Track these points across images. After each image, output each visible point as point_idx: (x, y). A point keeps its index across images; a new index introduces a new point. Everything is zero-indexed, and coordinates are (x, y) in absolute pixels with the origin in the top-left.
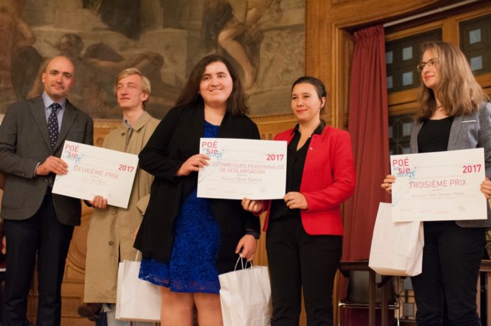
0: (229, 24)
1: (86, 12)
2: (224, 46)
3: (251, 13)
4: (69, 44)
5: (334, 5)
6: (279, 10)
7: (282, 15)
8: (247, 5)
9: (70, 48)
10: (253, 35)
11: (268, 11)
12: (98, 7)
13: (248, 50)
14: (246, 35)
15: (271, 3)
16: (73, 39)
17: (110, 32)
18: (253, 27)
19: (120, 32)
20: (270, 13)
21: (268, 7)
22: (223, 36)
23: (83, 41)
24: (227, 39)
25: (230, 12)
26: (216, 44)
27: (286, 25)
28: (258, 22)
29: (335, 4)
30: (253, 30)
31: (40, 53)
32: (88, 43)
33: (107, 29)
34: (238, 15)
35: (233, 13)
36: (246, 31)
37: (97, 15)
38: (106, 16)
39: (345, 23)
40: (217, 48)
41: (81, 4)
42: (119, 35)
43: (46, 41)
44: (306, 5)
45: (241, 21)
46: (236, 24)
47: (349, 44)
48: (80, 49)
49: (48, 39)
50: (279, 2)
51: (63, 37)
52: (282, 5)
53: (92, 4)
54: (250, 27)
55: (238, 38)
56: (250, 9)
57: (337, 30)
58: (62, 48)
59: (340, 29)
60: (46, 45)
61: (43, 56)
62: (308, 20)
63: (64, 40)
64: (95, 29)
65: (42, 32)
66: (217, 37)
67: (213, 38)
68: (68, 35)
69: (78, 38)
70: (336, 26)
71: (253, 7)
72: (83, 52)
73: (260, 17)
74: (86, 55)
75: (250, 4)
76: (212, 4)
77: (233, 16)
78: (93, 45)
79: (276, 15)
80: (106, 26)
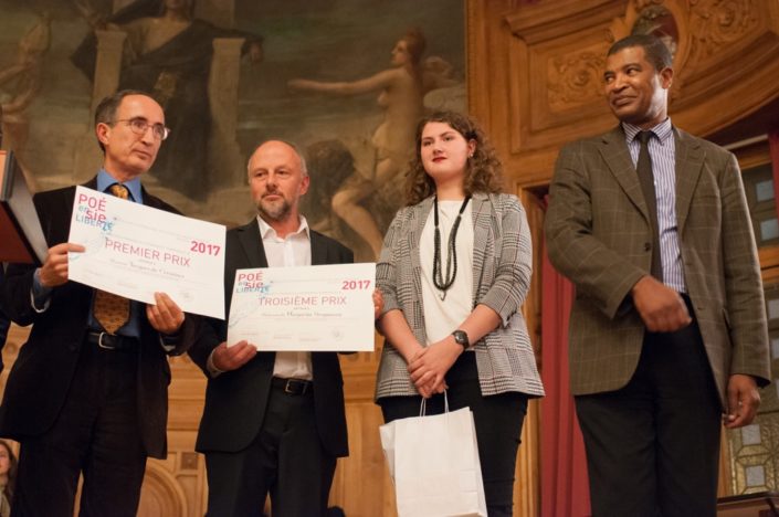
0: (349, 181)
2: (341, 214)
3: (384, 166)
5: (514, 155)
8: (376, 154)
10: (386, 199)
13: (379, 220)
14: (376, 197)
18: (387, 186)
19: (177, 190)
22: (339, 199)
24: (346, 203)
25: (350, 164)
26: (327, 210)
28: (395, 180)
29: (516, 154)
30: (387, 191)
33: (155, 185)
34: (363, 169)
35: (355, 165)
36: (376, 192)
39: (533, 181)
40: (330, 217)
45: (367, 177)
46: (359, 181)
47: (537, 213)
54: (383, 186)
55: (363, 202)
56: (382, 160)
57: (520, 191)
59: (524, 189)
66: (330, 200)
67: (324, 201)
70: (518, 184)
71: (387, 157)
73: (396, 173)
75: (380, 152)
76: (322, 152)
77: (354, 170)
80: (154, 180)
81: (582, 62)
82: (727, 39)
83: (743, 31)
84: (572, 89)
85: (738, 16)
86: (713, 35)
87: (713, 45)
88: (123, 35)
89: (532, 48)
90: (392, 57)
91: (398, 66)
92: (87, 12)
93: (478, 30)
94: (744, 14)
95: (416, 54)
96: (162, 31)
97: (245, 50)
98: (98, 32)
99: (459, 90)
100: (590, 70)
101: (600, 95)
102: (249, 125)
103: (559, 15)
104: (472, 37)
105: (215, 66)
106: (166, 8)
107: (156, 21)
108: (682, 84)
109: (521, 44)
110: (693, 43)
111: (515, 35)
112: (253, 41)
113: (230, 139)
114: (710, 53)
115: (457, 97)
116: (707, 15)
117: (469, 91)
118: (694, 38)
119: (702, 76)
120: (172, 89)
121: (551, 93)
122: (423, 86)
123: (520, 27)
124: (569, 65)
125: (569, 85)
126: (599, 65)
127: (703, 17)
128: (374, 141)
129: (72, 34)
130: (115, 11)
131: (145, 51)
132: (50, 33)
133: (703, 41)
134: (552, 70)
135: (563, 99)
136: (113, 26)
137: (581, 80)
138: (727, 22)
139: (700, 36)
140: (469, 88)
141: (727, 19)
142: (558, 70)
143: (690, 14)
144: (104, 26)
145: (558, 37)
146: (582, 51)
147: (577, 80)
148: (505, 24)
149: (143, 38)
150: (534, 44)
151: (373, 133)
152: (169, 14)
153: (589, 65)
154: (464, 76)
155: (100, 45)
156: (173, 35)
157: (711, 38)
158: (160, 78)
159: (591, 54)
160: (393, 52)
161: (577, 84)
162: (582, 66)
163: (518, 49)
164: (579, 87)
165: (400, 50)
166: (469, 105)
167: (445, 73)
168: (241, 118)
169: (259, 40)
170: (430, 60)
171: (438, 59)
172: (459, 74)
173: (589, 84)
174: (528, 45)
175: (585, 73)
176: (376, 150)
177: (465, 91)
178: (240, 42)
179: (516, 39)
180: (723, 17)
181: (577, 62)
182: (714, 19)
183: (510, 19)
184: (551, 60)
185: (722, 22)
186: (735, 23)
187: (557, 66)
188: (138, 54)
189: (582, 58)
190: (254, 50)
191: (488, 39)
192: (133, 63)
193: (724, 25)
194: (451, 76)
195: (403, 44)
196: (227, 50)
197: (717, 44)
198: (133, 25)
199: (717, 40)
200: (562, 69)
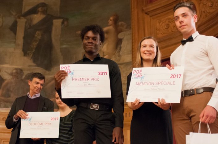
1: (25, 58)
4: (17, 73)
6: (119, 56)
7: (121, 58)
8: (104, 54)
9: (17, 75)
11: (114, 56)
12: (31, 56)
15: (115, 52)
16: (19, 71)
17: (37, 67)
19: (42, 67)
20: (115, 57)
21: (114, 54)
23: (24, 72)
27: (123, 62)
31: (2, 77)
32: (26, 73)
33: (36, 66)
37: (31, 59)
38: (35, 60)
41: (23, 54)
42: (41, 68)
43: (6, 72)
44: (133, 53)
48: (22, 75)
49: (7, 71)
50: (119, 52)
51: (14, 69)
52: (121, 53)
53: (28, 54)
56: (105, 55)
58: (13, 75)
60: (6, 73)
61: (4, 79)
62: (134, 60)
63: (14, 71)
64: (30, 66)
65: (4, 67)
68: (16, 69)
69: (21, 70)
72: (24, 77)
74: (25, 78)
75: (105, 53)
78: (28, 74)
79: (118, 58)
80: (35, 65)
81: (167, 21)
82: (211, 11)
83: (216, 8)
84: (164, 30)
85: (215, 3)
86: (207, 10)
87: (207, 13)
88: (26, 20)
89: (151, 17)
90: (108, 23)
91: (110, 25)
92: (14, 14)
93: (135, 13)
94: (216, 3)
95: (116, 21)
96: (37, 18)
97: (63, 23)
98: (18, 20)
99: (129, 32)
100: (170, 23)
101: (173, 31)
102: (64, 46)
103: (159, 6)
104: (133, 15)
105: (54, 29)
106: (38, 11)
107: (35, 15)
108: (198, 26)
109: (148, 16)
110: (201, 13)
111: (146, 13)
112: (65, 20)
113: (58, 51)
114: (206, 16)
115: (129, 34)
116: (205, 4)
117: (132, 32)
118: (201, 11)
119: (204, 24)
120: (40, 36)
121: (158, 32)
122: (118, 31)
123: (147, 11)
124: (164, 22)
125: (163, 29)
126: (172, 21)
127: (204, 4)
128: (103, 49)
129: (10, 21)
130: (23, 13)
131: (32, 25)
132: (3, 21)
133: (204, 12)
134: (158, 24)
135: (161, 33)
136: (22, 17)
137: (167, 27)
138: (211, 6)
139: (203, 10)
140: (132, 31)
141: (211, 4)
142: (160, 24)
143: (200, 3)
144: (19, 18)
145: (159, 13)
146: (167, 18)
147: (166, 27)
148: (143, 10)
149: (31, 21)
150: (152, 16)
151: (102, 47)
152: (39, 13)
153: (169, 22)
154: (130, 27)
155: (18, 24)
156: (41, 19)
157: (207, 11)
158: (37, 33)
159: (170, 18)
160: (109, 21)
161: (166, 28)
162: (167, 22)
163: (147, 18)
164: (166, 29)
165: (111, 20)
166: (132, 37)
167: (125, 27)
168: (62, 44)
169: (67, 20)
170: (120, 23)
171: (122, 23)
172: (129, 27)
173: (169, 28)
174: (150, 16)
175: (168, 25)
176: (104, 52)
177: (131, 32)
178: (61, 20)
179: (146, 15)
180: (210, 4)
181: (166, 21)
182: (207, 5)
183: (144, 9)
184: (158, 21)
185: (210, 6)
186: (214, 6)
187: (159, 23)
188: (30, 26)
189: (167, 20)
190: (66, 23)
191: (138, 15)
192: (28, 29)
193: (210, 7)
194: (126, 28)
195: (111, 18)
196: (57, 23)
197: (209, 13)
198: (28, 17)
199: (208, 11)
200: (161, 23)
